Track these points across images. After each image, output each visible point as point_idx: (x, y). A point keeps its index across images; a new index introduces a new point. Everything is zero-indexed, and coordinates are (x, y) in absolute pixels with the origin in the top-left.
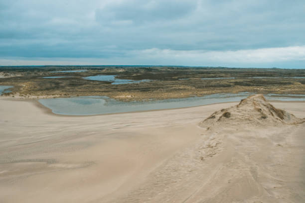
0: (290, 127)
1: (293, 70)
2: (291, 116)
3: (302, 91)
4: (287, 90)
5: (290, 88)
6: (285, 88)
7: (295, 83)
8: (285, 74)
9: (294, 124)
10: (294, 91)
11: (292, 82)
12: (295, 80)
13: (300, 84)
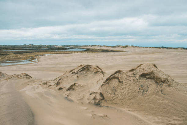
0: (4, 81)
1: (9, 46)
2: (5, 75)
3: (15, 59)
4: (5, 59)
5: (8, 57)
6: (5, 57)
7: (11, 54)
8: (4, 49)
9: (7, 79)
10: (10, 59)
11: (8, 53)
12: (10, 52)
13: (13, 54)
